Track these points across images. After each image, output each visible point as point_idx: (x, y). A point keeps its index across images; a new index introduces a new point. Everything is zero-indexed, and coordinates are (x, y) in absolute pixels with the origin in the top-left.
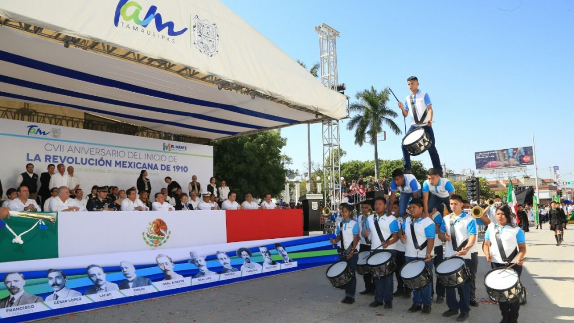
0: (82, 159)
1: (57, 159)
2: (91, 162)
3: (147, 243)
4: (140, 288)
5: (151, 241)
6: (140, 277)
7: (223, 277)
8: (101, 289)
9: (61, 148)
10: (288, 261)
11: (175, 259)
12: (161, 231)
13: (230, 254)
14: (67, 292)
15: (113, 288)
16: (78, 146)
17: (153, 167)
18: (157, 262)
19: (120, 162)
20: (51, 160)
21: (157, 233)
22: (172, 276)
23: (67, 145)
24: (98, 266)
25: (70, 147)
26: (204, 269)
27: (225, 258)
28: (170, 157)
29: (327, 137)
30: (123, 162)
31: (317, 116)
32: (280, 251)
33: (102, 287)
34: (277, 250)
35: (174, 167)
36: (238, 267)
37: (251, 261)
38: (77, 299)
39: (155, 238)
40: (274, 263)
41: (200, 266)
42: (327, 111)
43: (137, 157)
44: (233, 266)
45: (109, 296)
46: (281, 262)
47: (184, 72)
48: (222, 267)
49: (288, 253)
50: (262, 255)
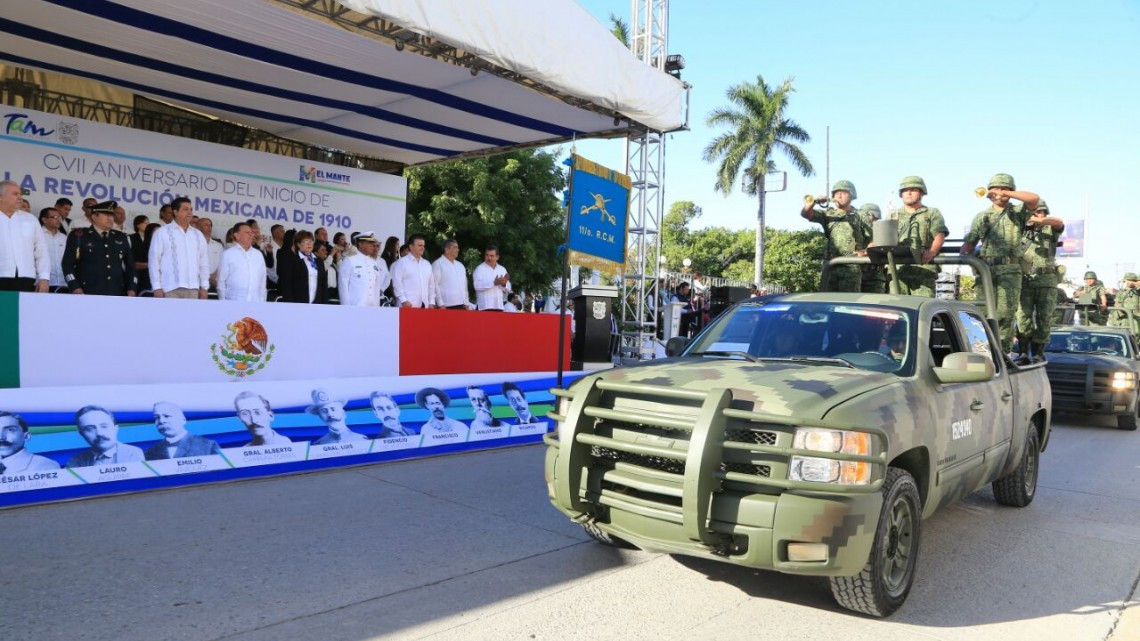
0: (124, 190)
1: (70, 188)
2: (145, 197)
3: (222, 367)
4: (193, 459)
5: (230, 363)
6: (195, 436)
7: (380, 446)
8: (105, 457)
9: (81, 165)
10: (528, 421)
11: (276, 403)
12: (253, 343)
13: (401, 400)
14: (28, 460)
15: (131, 457)
16: (116, 162)
17: (277, 216)
18: (237, 407)
19: (207, 201)
20: (58, 189)
21: (243, 348)
22: (265, 438)
23: (91, 160)
24: (102, 410)
25: (100, 163)
26: (340, 427)
27: (389, 408)
28: (314, 196)
29: (637, 167)
30: (214, 201)
31: (616, 123)
32: (513, 399)
33: (106, 453)
34: (506, 396)
35: (322, 217)
36: (415, 427)
37: (446, 416)
38: (48, 476)
39: (238, 357)
40: (496, 423)
41: (330, 419)
42: (639, 112)
43: (244, 191)
44: (404, 424)
45: (121, 473)
46: (513, 421)
47: (372, 25)
48: (381, 425)
49: (529, 404)
50: (471, 406)
